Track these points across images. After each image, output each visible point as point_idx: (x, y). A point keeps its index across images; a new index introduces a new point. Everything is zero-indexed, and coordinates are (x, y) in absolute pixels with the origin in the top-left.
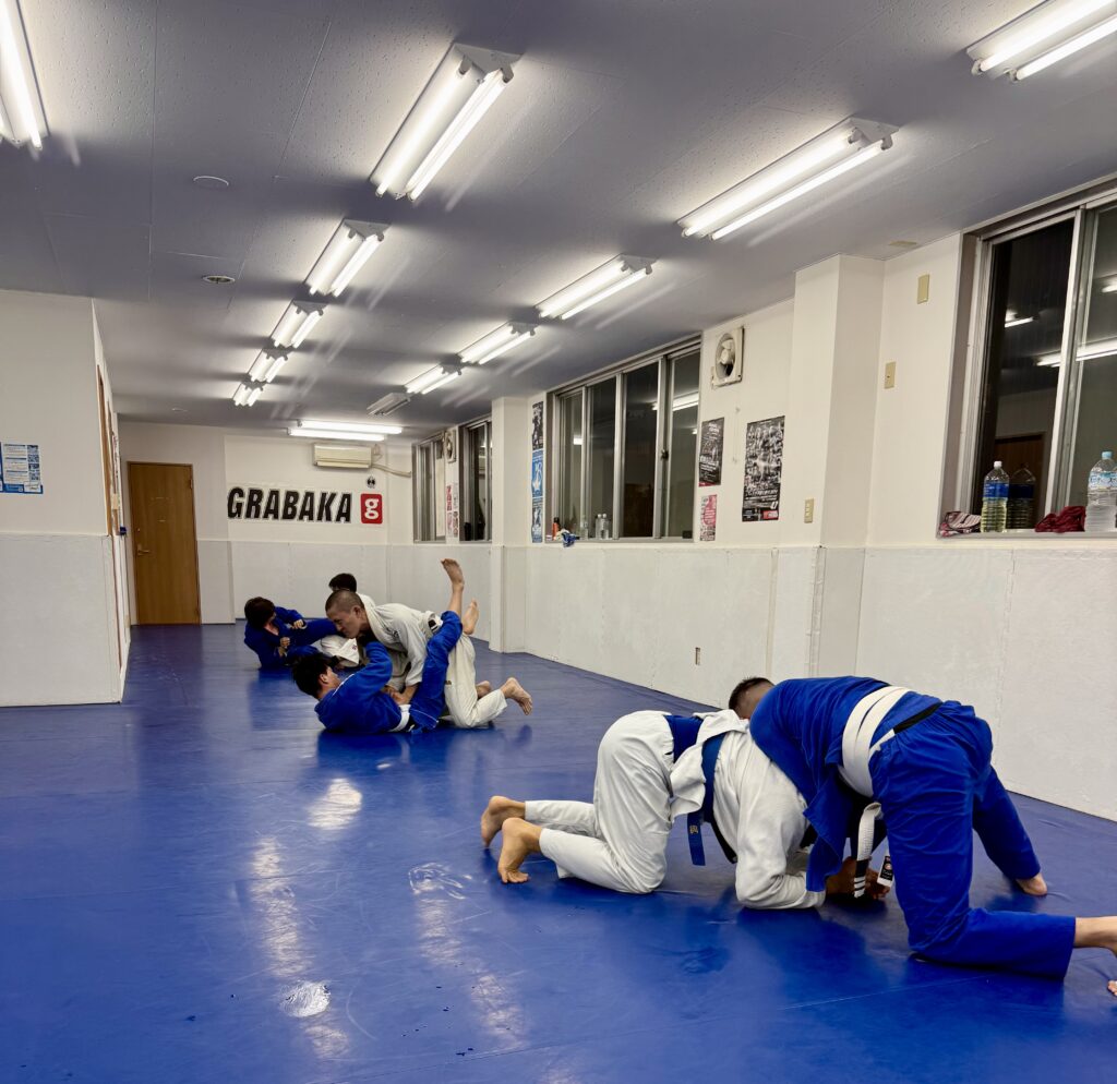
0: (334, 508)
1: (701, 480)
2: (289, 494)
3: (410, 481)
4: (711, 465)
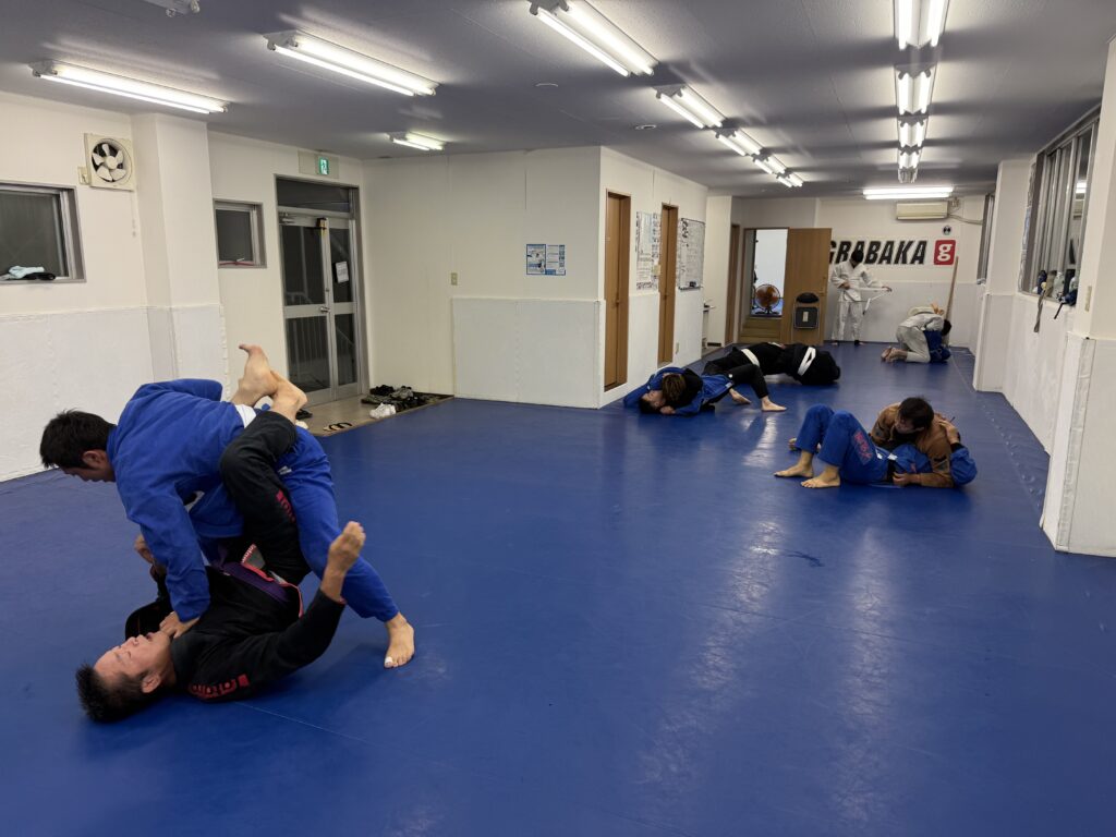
0: (910, 254)
2: (872, 243)
3: (981, 227)
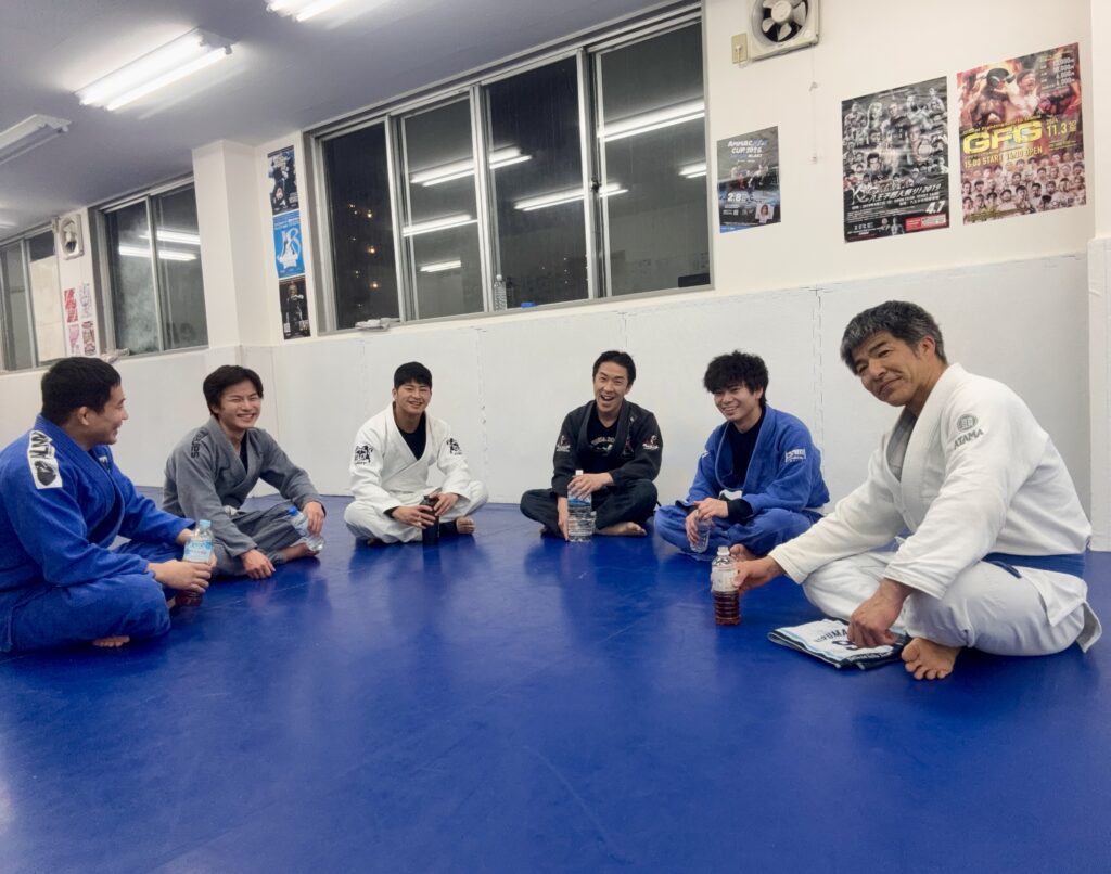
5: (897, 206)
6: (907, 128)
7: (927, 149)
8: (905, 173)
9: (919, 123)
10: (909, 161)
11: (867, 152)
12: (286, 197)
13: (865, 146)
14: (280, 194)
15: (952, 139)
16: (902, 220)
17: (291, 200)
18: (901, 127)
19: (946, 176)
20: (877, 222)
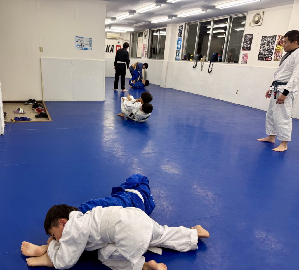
0: (110, 49)
1: (243, 49)
4: (247, 45)
5: (265, 56)
6: (270, 43)
7: (271, 47)
8: (268, 51)
9: (271, 42)
10: (269, 49)
11: (264, 46)
12: (180, 35)
13: (263, 45)
14: (180, 34)
15: (275, 46)
16: (266, 58)
17: (181, 35)
18: (269, 42)
19: (273, 52)
20: (262, 58)
